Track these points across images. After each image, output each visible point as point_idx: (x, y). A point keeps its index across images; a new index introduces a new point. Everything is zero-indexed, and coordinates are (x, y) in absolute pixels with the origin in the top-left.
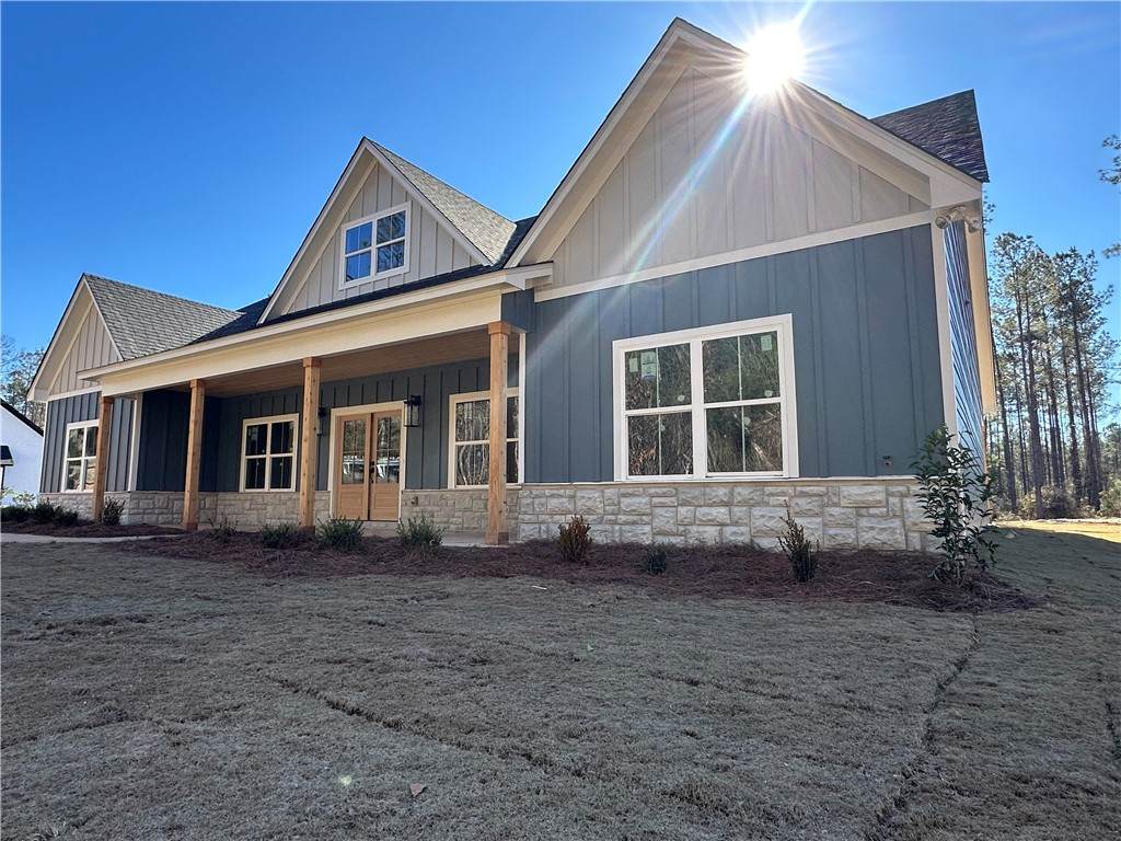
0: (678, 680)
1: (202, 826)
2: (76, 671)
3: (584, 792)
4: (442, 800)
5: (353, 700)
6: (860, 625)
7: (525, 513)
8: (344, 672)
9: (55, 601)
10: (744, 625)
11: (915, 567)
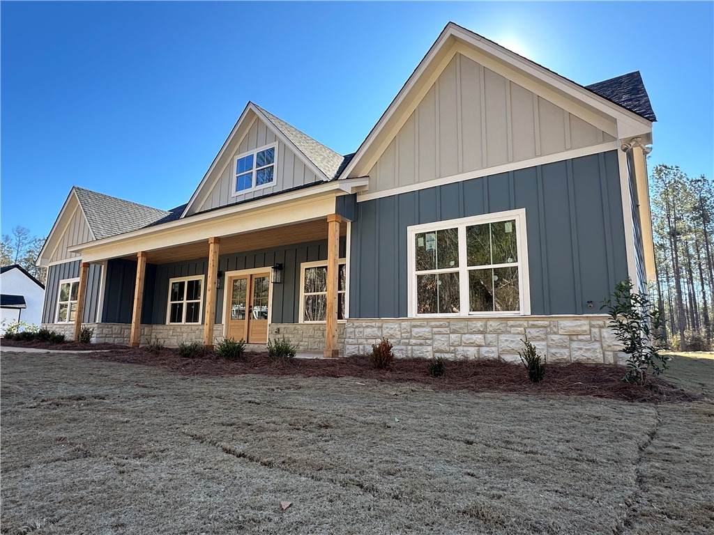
0: (458, 441)
1: (138, 524)
2: (59, 426)
3: (401, 510)
4: (303, 512)
5: (240, 448)
6: (579, 409)
7: (349, 338)
8: (233, 431)
9: (48, 386)
10: (499, 408)
11: (610, 374)
